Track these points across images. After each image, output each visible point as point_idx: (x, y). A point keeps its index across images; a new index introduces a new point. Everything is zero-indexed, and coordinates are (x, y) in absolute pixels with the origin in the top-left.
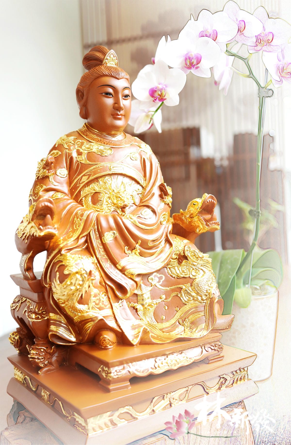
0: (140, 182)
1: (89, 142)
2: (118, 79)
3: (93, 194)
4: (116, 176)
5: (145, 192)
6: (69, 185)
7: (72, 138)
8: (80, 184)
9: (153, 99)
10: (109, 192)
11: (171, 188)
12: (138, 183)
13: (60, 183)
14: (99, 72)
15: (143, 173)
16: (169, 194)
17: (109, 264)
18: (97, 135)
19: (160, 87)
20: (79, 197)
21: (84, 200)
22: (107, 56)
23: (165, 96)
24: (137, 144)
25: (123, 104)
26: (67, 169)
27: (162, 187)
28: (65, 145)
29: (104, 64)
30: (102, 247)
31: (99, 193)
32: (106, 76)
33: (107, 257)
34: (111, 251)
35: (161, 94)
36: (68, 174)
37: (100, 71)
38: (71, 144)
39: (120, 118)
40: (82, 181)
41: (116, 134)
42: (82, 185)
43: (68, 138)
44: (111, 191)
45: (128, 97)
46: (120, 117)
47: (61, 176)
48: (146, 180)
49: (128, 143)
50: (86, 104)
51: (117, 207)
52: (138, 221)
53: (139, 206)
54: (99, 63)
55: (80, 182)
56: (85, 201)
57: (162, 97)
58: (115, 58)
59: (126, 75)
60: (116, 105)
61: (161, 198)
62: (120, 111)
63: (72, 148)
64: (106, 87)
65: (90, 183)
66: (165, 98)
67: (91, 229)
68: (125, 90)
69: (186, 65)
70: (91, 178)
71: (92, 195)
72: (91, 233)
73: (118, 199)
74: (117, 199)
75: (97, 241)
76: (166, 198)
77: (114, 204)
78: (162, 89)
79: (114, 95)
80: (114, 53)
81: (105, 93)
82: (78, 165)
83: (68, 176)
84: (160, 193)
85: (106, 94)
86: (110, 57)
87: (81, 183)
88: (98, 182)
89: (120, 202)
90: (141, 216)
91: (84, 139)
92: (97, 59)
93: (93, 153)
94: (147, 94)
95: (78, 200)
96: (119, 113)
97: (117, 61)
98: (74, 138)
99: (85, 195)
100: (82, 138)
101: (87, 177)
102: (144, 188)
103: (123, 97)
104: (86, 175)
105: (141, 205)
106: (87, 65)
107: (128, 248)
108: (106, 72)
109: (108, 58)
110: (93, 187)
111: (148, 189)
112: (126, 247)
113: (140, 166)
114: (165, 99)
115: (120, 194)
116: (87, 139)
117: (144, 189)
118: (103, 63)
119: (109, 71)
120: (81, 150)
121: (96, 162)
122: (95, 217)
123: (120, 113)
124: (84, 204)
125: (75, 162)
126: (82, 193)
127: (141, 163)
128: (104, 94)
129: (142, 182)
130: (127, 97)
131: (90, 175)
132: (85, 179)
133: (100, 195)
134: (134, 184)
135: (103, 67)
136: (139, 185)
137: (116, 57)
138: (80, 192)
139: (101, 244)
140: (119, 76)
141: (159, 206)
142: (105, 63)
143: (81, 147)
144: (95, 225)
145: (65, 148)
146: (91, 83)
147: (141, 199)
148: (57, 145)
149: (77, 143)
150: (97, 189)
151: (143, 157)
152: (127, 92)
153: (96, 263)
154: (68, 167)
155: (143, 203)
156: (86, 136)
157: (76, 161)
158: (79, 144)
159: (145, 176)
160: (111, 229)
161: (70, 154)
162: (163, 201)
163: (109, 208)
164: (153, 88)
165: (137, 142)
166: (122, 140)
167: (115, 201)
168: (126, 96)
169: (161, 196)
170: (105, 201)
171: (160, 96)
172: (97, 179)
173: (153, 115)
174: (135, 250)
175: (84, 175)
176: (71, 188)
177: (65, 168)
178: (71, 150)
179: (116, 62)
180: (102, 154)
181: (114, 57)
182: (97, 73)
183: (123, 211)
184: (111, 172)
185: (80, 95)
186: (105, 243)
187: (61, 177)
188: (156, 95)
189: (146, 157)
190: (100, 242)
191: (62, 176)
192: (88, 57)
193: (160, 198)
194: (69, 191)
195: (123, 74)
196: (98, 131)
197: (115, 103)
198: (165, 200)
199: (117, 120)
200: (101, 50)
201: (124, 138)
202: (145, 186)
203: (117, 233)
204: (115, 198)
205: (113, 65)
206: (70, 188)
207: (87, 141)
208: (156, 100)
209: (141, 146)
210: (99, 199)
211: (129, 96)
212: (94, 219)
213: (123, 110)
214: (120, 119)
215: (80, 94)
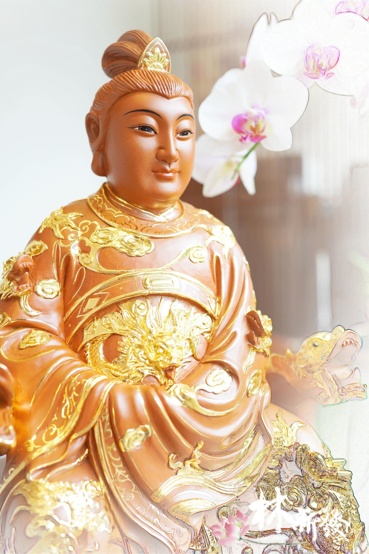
0: (208, 308)
1: (105, 225)
2: (168, 98)
3: (109, 337)
4: (159, 299)
5: (217, 330)
6: (62, 312)
7: (72, 216)
8: (82, 313)
9: (239, 136)
10: (140, 335)
11: (270, 319)
12: (204, 310)
13: (43, 311)
14: (128, 82)
15: (215, 287)
16: (265, 333)
17: (134, 493)
18: (124, 210)
19: (255, 112)
20: (80, 340)
21: (88, 348)
22: (148, 51)
23: (263, 131)
24: (204, 226)
25: (177, 150)
26: (59, 281)
27: (253, 319)
28: (58, 230)
29: (141, 66)
30: (119, 459)
31: (119, 337)
32: (144, 90)
33: (129, 479)
34: (137, 468)
35: (257, 126)
36: (61, 290)
37: (130, 79)
38: (69, 228)
39: (171, 177)
40: (88, 307)
41: (163, 208)
42: (87, 316)
43: (66, 215)
44: (144, 333)
45: (189, 134)
46: (170, 175)
47: (44, 295)
48: (219, 302)
49: (187, 227)
50: (102, 147)
51: (157, 368)
52: (198, 401)
53: (204, 363)
54: (132, 64)
55: (82, 310)
56: (90, 350)
57: (257, 133)
58: (165, 54)
59: (186, 89)
60: (163, 151)
61: (250, 342)
62: (170, 164)
63: (71, 238)
64: (143, 115)
65: (103, 313)
66: (263, 134)
67: (97, 421)
68: (183, 119)
69: (308, 69)
70: (105, 303)
71: (105, 338)
72: (96, 430)
73: (158, 351)
74: (156, 351)
75: (108, 448)
76: (259, 343)
77: (151, 362)
78: (258, 117)
79: (158, 132)
80: (162, 44)
81: (139, 127)
82: (81, 272)
83: (60, 294)
84: (248, 332)
85: (142, 129)
86: (153, 52)
87: (86, 313)
88: (118, 312)
89: (161, 358)
90: (204, 387)
91: (96, 218)
92: (128, 56)
93: (113, 250)
94: (228, 126)
95: (78, 346)
96: (168, 168)
97: (167, 60)
98: (77, 216)
99: (92, 337)
100: (92, 216)
101: (97, 300)
102: (215, 319)
103: (177, 134)
104: (96, 296)
105: (208, 360)
106: (110, 69)
107: (177, 457)
108: (144, 83)
109: (150, 54)
110: (109, 322)
111: (224, 322)
112: (172, 455)
113: (210, 275)
114: (264, 137)
115: (164, 340)
116: (103, 218)
117: (217, 322)
118: (139, 65)
119: (149, 82)
120: (88, 242)
121: (116, 269)
122: (107, 393)
123: (170, 167)
124: (88, 356)
125: (75, 267)
126: (85, 334)
127: (212, 267)
128: (137, 128)
129: (212, 307)
130: (187, 134)
131: (102, 297)
132: (92, 305)
133: (122, 341)
134: (194, 313)
135: (137, 73)
136: (205, 314)
137: (166, 52)
138: (82, 329)
139: (117, 454)
140: (170, 92)
141: (244, 358)
142: (143, 65)
143: (88, 235)
144: (105, 412)
145: (56, 237)
146: (113, 105)
147: (208, 343)
148: (43, 229)
149: (81, 227)
150: (117, 328)
151: (216, 254)
152: (185, 124)
153: (105, 494)
154: (61, 276)
155: (211, 354)
156: (101, 212)
157: (78, 264)
158: (86, 229)
159: (218, 293)
160: (138, 421)
161: (65, 251)
162: (254, 349)
163: (140, 369)
164: (241, 115)
165: (205, 223)
166: (174, 220)
167: (152, 356)
168: (185, 132)
169: (250, 339)
170: (131, 356)
171: (254, 130)
172: (115, 307)
173: (239, 164)
174: (192, 460)
175: (91, 296)
176: (67, 320)
177: (55, 279)
178: (69, 242)
179: (167, 64)
180: (129, 253)
181: (162, 52)
182: (124, 86)
183: (168, 377)
184: (147, 292)
185: (94, 129)
186: (126, 452)
187: (45, 298)
188: (247, 128)
189: (222, 254)
190: (115, 449)
191: (48, 296)
192: (111, 52)
193: (248, 343)
194: (60, 325)
195: (179, 88)
196: (127, 201)
197: (160, 148)
198: (258, 348)
199: (164, 182)
200: (136, 37)
201: (178, 215)
202: (218, 315)
203: (153, 428)
204: (153, 349)
205: (160, 68)
206: (65, 319)
207: (103, 223)
208: (245, 139)
209: (213, 232)
210: (120, 349)
211: (191, 133)
212: (104, 398)
213: (176, 161)
214: (169, 180)
215: (92, 126)
